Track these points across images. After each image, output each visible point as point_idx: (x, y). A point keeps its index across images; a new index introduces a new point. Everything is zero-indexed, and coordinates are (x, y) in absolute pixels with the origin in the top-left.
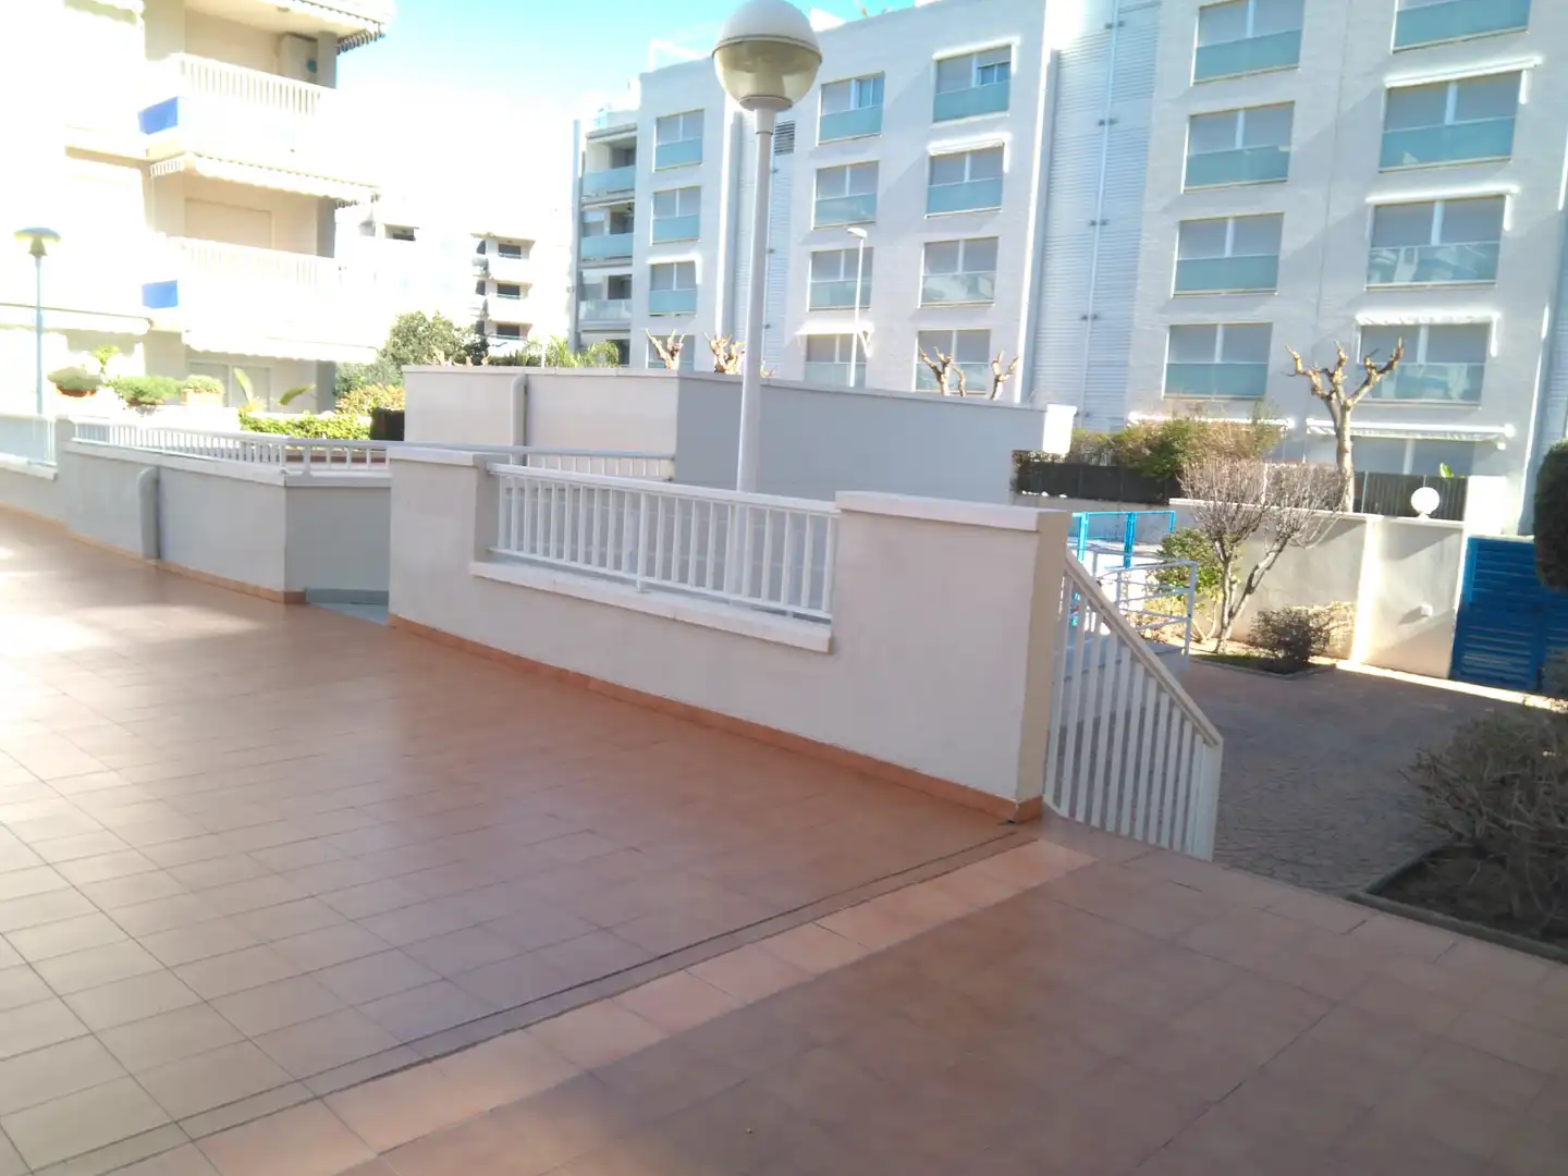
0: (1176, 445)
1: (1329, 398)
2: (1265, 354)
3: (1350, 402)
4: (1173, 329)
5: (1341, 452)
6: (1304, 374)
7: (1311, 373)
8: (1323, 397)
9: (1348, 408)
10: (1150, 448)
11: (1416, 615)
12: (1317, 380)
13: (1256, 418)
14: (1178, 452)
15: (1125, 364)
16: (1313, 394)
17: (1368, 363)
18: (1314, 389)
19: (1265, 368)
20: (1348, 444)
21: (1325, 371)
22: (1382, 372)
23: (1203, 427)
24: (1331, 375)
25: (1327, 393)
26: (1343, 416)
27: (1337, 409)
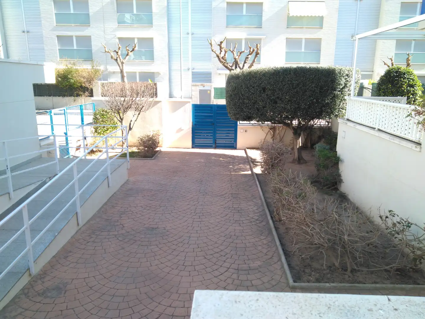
0: (69, 76)
1: (117, 60)
2: (90, 46)
3: (124, 61)
4: (58, 37)
5: (123, 77)
6: (108, 52)
7: (110, 52)
8: (115, 59)
9: (124, 63)
10: (60, 78)
11: (180, 130)
12: (112, 54)
13: (93, 67)
14: (70, 78)
15: (43, 49)
16: (112, 59)
17: (127, 49)
18: (112, 57)
19: (91, 50)
20: (125, 74)
21: (115, 51)
22: (131, 52)
23: (77, 70)
24: (117, 52)
25: (116, 58)
26: (122, 66)
27: (120, 63)
